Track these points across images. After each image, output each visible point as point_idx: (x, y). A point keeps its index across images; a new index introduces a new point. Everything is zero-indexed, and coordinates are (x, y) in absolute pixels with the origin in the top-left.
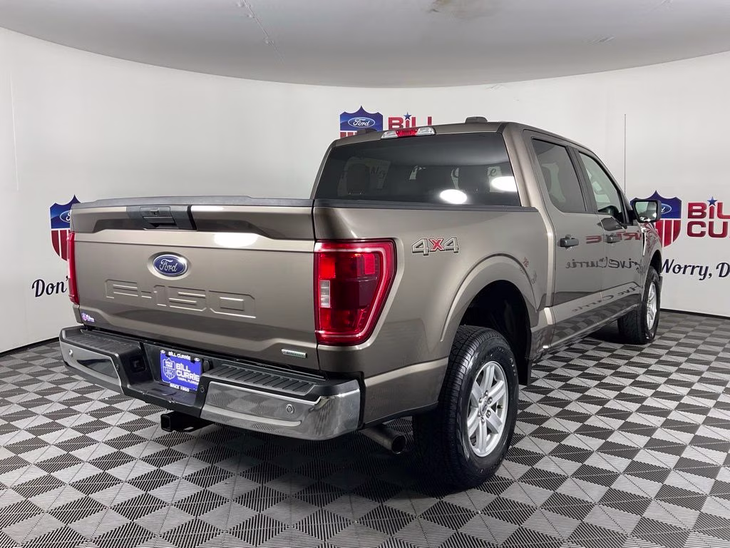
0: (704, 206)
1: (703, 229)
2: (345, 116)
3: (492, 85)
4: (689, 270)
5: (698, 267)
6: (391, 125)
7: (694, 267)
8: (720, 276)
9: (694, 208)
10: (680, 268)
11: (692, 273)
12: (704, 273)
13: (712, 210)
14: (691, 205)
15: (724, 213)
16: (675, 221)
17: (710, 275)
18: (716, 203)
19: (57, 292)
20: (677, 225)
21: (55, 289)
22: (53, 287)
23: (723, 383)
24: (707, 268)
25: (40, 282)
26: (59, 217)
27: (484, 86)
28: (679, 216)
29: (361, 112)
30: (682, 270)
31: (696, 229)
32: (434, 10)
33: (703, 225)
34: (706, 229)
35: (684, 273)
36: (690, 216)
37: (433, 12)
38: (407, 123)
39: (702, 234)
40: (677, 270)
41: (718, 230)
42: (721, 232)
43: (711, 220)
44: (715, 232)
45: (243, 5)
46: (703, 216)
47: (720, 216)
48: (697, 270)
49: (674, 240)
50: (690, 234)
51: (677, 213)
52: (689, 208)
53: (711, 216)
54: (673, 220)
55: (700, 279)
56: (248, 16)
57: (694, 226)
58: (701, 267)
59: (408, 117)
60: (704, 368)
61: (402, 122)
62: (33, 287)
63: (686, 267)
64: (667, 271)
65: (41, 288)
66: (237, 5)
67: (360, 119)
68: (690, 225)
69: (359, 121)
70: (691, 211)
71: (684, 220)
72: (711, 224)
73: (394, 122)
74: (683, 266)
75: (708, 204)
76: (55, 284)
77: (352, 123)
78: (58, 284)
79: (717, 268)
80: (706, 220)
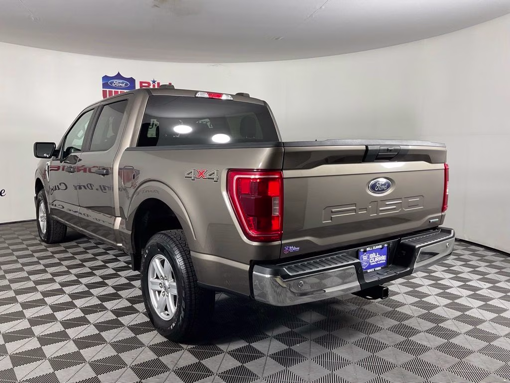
2: (105, 78)
3: (213, 64)
6: (141, 86)
27: (208, 64)
29: (119, 76)
32: (157, 6)
38: (154, 86)
61: (150, 85)
69: (117, 82)
77: (111, 83)
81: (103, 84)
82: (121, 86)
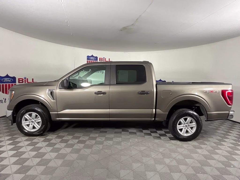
26: (1, 80)
37: (121, 31)
38: (104, 60)
45: (67, 22)
56: (68, 25)
59: (104, 58)
61: (102, 59)
66: (65, 21)
73: (100, 59)
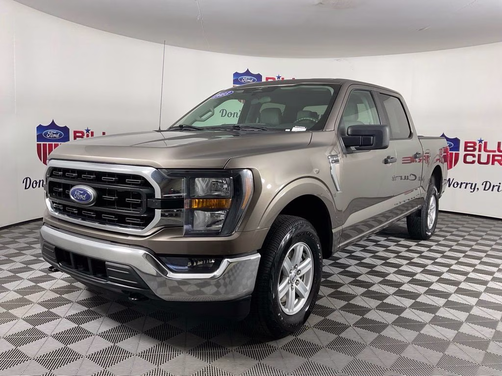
0: (475, 143)
1: (474, 159)
2: (236, 75)
3: (337, 59)
4: (464, 185)
5: (470, 183)
7: (467, 184)
8: (484, 190)
9: (469, 145)
10: (458, 184)
11: (466, 188)
12: (474, 188)
13: (480, 146)
14: (466, 143)
15: (488, 149)
16: (455, 153)
17: (478, 189)
18: (483, 142)
19: (39, 187)
20: (457, 156)
21: (38, 184)
22: (36, 183)
23: (497, 265)
24: (476, 184)
25: (28, 179)
26: (42, 134)
28: (458, 150)
29: (248, 73)
30: (459, 185)
31: (469, 159)
33: (474, 156)
34: (476, 159)
35: (460, 187)
36: (466, 150)
39: (473, 162)
40: (456, 185)
41: (484, 159)
42: (486, 161)
43: (480, 153)
44: (482, 161)
46: (474, 150)
47: (485, 150)
48: (469, 186)
49: (454, 166)
50: (465, 162)
51: (457, 148)
52: (465, 145)
53: (480, 150)
54: (454, 152)
55: (471, 192)
57: (468, 157)
58: (472, 184)
59: (279, 77)
60: (483, 255)
62: (23, 182)
63: (462, 183)
64: (449, 186)
65: (28, 183)
67: (247, 77)
68: (465, 156)
69: (246, 79)
70: (466, 147)
71: (462, 152)
72: (479, 156)
73: (269, 80)
74: (460, 183)
75: (478, 142)
76: (38, 181)
77: (241, 80)
78: (40, 181)
79: (483, 184)
80: (476, 153)
81: (234, 80)
82: (249, 82)
